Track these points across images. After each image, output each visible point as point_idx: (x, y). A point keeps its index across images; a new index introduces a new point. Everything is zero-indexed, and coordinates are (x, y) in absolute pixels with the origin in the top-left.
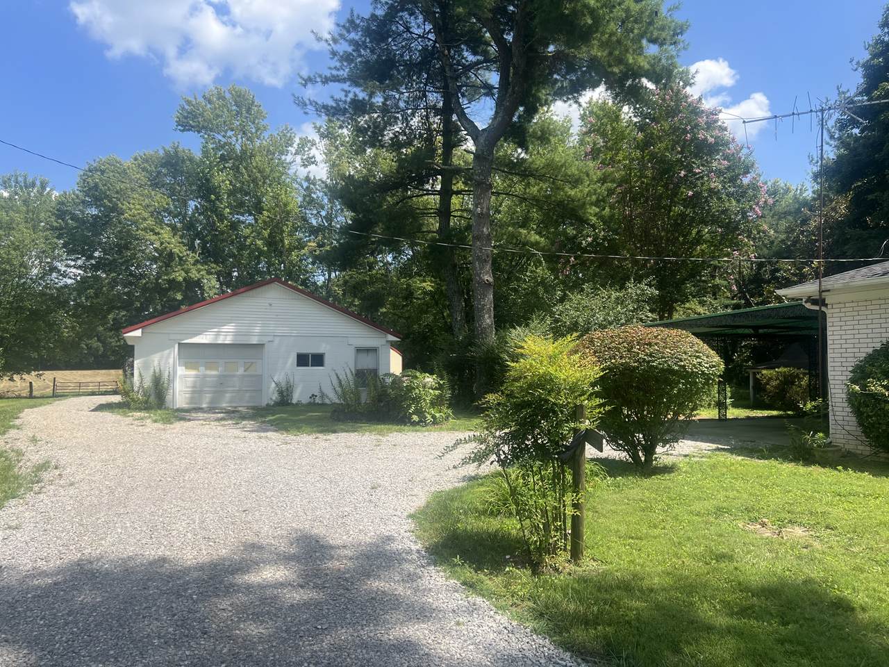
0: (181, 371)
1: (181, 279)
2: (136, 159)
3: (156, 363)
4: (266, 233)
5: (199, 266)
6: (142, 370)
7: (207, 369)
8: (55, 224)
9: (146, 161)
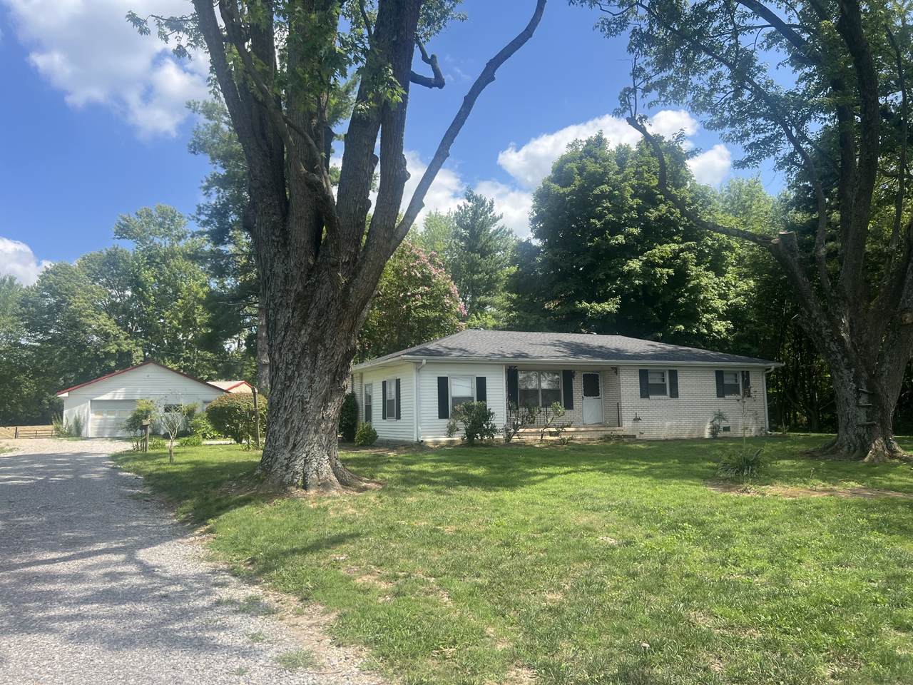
0: (92, 416)
1: (114, 351)
2: (84, 259)
3: (76, 412)
4: (181, 315)
5: (129, 341)
6: (69, 415)
7: (108, 414)
8: (20, 311)
9: (91, 261)
